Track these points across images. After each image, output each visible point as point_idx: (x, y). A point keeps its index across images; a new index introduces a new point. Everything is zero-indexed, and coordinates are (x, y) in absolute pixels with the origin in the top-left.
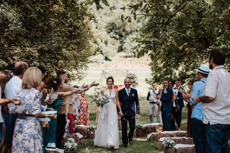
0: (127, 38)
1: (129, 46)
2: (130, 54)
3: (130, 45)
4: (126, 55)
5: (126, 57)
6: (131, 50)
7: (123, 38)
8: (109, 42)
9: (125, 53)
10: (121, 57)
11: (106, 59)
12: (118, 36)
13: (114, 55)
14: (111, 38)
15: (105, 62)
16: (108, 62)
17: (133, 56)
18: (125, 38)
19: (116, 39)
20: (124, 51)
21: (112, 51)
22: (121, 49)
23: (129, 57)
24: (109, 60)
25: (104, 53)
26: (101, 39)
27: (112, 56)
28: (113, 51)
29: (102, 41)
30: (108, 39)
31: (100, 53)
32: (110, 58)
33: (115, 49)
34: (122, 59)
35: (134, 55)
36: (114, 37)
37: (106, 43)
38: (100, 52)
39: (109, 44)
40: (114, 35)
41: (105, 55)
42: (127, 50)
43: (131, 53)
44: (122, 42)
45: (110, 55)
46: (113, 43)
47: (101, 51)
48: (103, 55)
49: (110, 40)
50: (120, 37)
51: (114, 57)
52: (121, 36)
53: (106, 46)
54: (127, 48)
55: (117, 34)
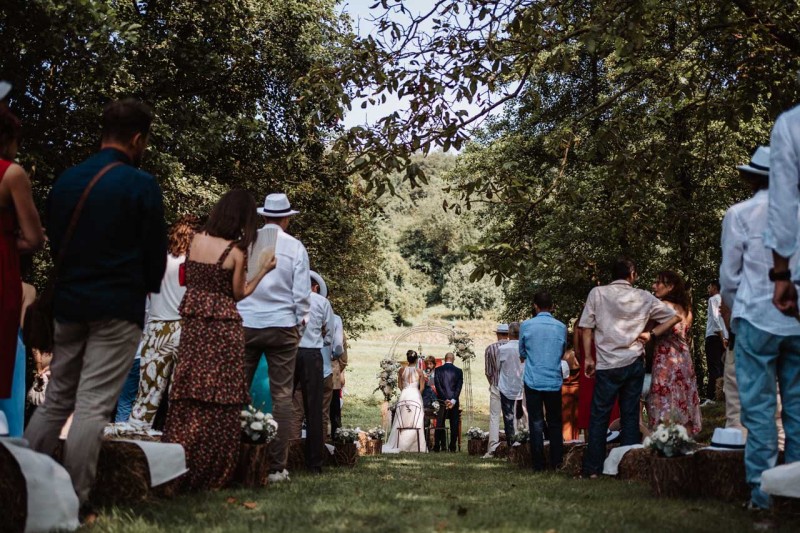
0: (452, 271)
1: (457, 288)
2: (457, 311)
3: (460, 286)
4: (449, 311)
5: (450, 318)
6: (461, 300)
7: (443, 270)
8: (406, 278)
9: (448, 307)
10: (436, 317)
11: (399, 321)
12: (428, 265)
13: (418, 313)
14: (413, 268)
15: (396, 328)
16: (403, 328)
17: (466, 316)
18: (448, 270)
19: (423, 271)
20: (445, 303)
21: (415, 302)
22: (434, 299)
23: (458, 317)
24: (407, 325)
25: (394, 307)
26: (385, 270)
27: (413, 314)
28: (417, 302)
29: (388, 275)
30: (404, 272)
31: (382, 307)
32: (408, 319)
33: (421, 295)
34: (439, 321)
35: (468, 312)
36: (418, 267)
37: (399, 280)
38: (383, 303)
39: (407, 285)
40: (419, 263)
41: (396, 312)
42: (453, 298)
43: (461, 307)
44: (438, 280)
45: (410, 310)
46: (417, 281)
47: (387, 302)
48: (392, 310)
49: (409, 274)
50: (434, 268)
51: (419, 316)
52: (436, 264)
53: (400, 290)
54: (452, 294)
55: (426, 260)
